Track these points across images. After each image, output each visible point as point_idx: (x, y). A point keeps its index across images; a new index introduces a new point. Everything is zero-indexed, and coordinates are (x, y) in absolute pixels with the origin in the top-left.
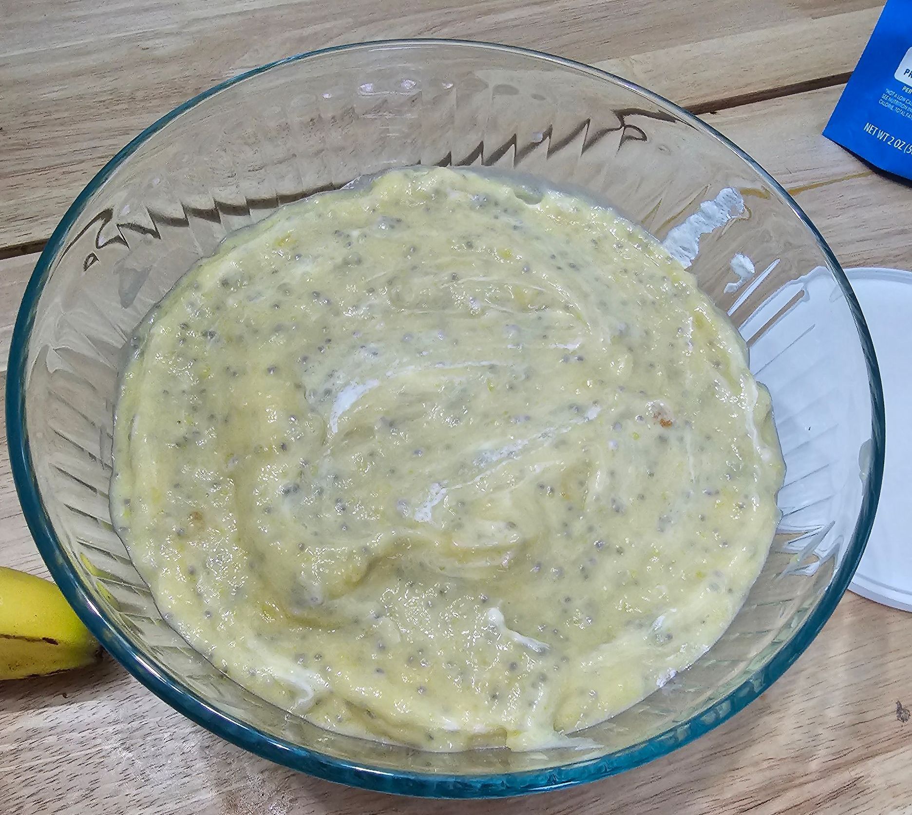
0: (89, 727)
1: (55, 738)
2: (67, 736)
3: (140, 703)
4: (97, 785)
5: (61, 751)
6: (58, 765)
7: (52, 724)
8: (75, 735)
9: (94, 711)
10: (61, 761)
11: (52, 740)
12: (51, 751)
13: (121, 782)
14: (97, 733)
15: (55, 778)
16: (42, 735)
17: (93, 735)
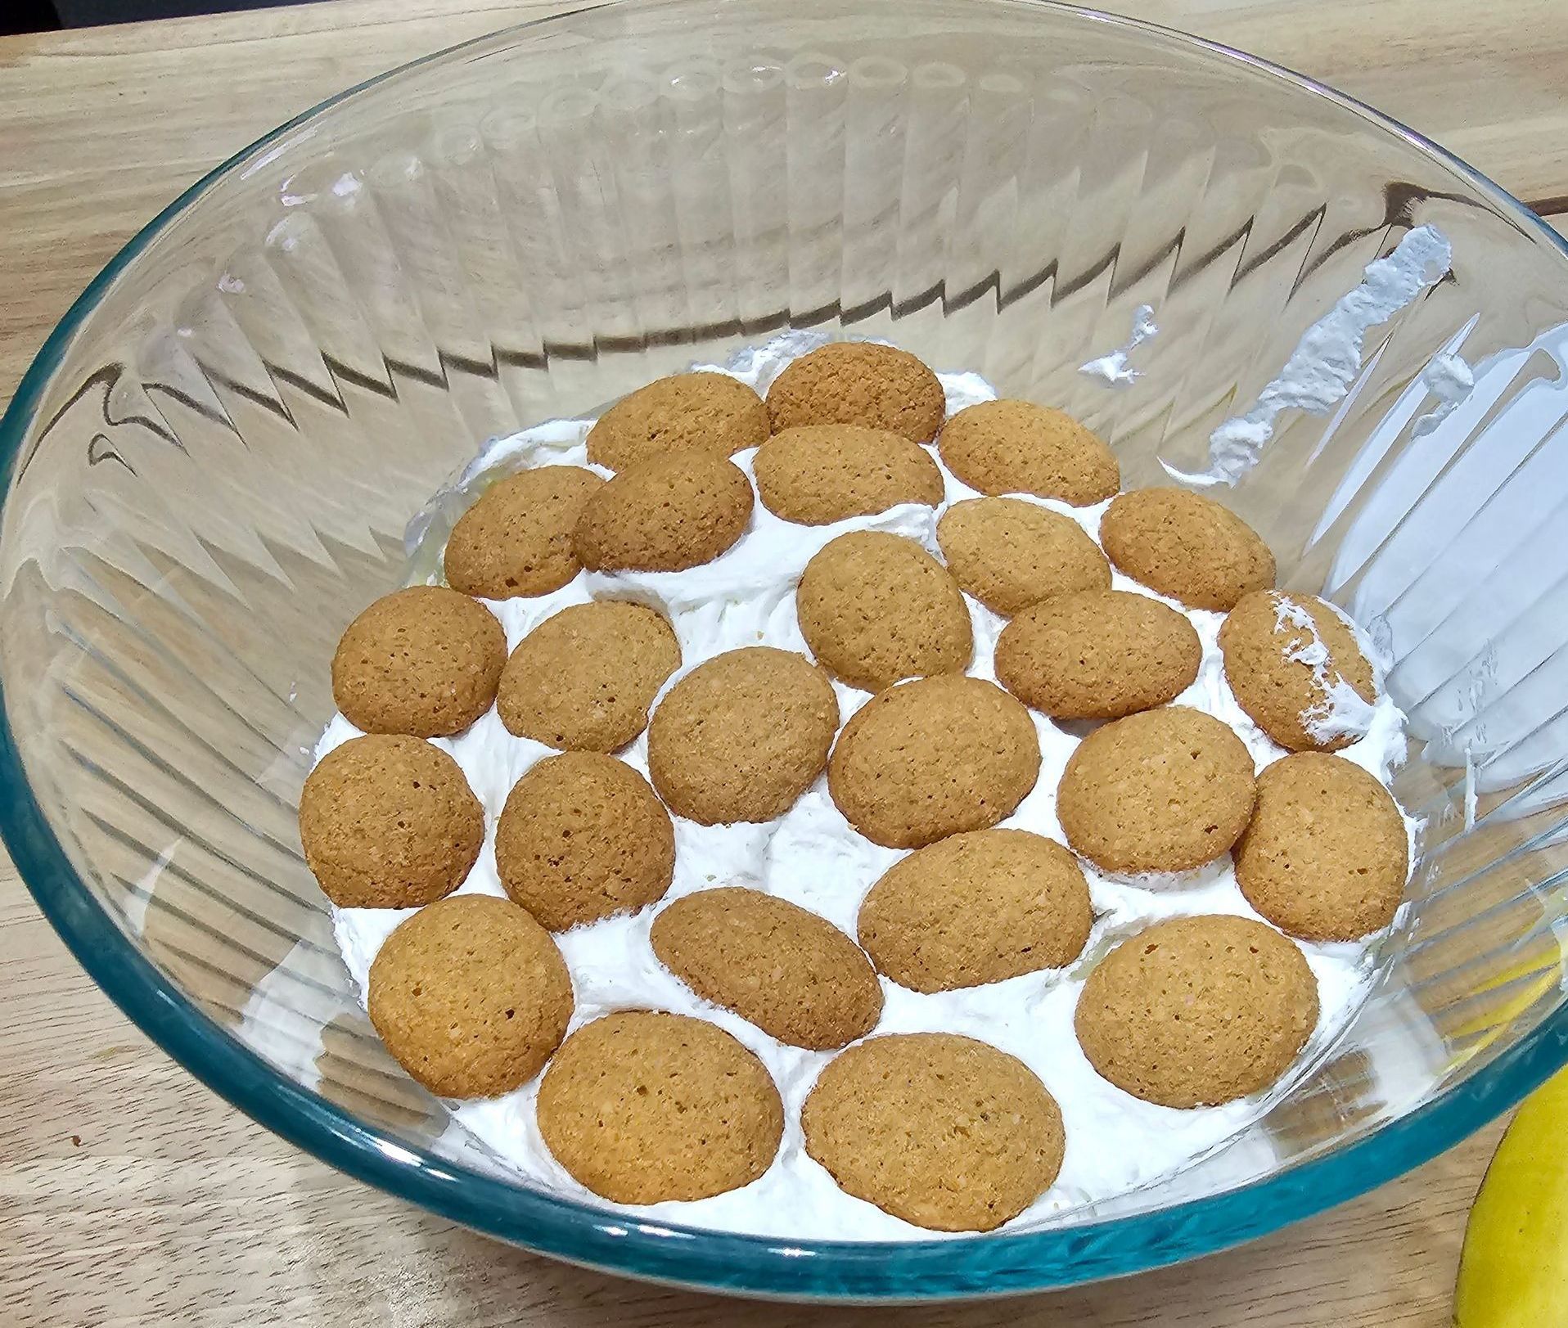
0: (108, 1203)
1: (41, 1218)
2: (65, 1217)
3: (212, 1169)
4: (98, 1318)
5: (47, 1244)
6: (39, 1269)
7: (41, 1193)
8: (81, 1218)
9: (124, 1174)
10: (44, 1263)
11: (34, 1222)
12: (29, 1243)
13: (147, 1317)
14: (120, 1217)
15: (23, 1296)
16: (18, 1211)
17: (111, 1221)
